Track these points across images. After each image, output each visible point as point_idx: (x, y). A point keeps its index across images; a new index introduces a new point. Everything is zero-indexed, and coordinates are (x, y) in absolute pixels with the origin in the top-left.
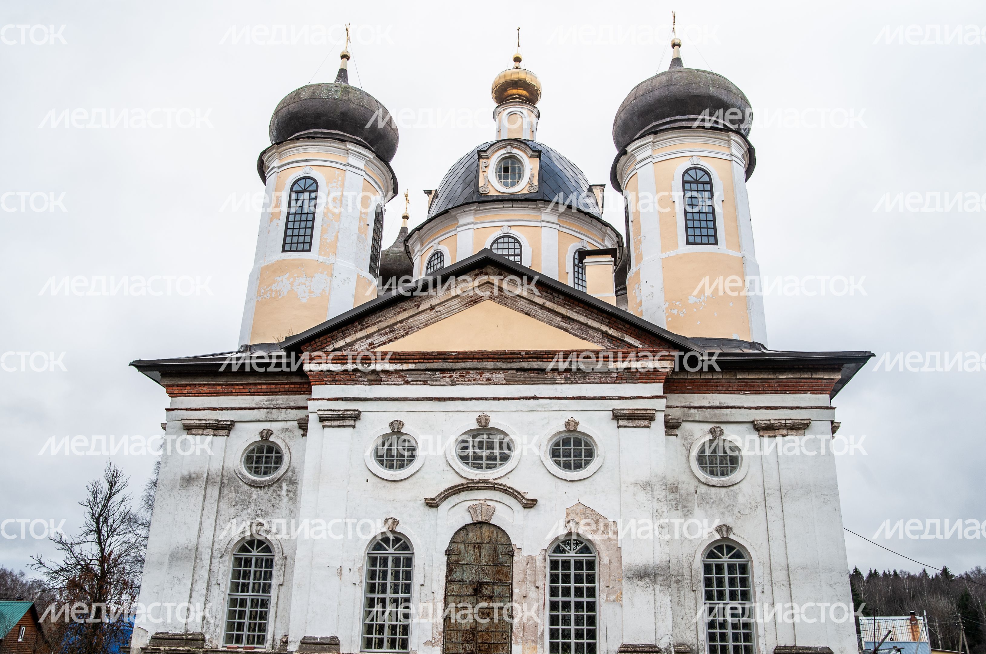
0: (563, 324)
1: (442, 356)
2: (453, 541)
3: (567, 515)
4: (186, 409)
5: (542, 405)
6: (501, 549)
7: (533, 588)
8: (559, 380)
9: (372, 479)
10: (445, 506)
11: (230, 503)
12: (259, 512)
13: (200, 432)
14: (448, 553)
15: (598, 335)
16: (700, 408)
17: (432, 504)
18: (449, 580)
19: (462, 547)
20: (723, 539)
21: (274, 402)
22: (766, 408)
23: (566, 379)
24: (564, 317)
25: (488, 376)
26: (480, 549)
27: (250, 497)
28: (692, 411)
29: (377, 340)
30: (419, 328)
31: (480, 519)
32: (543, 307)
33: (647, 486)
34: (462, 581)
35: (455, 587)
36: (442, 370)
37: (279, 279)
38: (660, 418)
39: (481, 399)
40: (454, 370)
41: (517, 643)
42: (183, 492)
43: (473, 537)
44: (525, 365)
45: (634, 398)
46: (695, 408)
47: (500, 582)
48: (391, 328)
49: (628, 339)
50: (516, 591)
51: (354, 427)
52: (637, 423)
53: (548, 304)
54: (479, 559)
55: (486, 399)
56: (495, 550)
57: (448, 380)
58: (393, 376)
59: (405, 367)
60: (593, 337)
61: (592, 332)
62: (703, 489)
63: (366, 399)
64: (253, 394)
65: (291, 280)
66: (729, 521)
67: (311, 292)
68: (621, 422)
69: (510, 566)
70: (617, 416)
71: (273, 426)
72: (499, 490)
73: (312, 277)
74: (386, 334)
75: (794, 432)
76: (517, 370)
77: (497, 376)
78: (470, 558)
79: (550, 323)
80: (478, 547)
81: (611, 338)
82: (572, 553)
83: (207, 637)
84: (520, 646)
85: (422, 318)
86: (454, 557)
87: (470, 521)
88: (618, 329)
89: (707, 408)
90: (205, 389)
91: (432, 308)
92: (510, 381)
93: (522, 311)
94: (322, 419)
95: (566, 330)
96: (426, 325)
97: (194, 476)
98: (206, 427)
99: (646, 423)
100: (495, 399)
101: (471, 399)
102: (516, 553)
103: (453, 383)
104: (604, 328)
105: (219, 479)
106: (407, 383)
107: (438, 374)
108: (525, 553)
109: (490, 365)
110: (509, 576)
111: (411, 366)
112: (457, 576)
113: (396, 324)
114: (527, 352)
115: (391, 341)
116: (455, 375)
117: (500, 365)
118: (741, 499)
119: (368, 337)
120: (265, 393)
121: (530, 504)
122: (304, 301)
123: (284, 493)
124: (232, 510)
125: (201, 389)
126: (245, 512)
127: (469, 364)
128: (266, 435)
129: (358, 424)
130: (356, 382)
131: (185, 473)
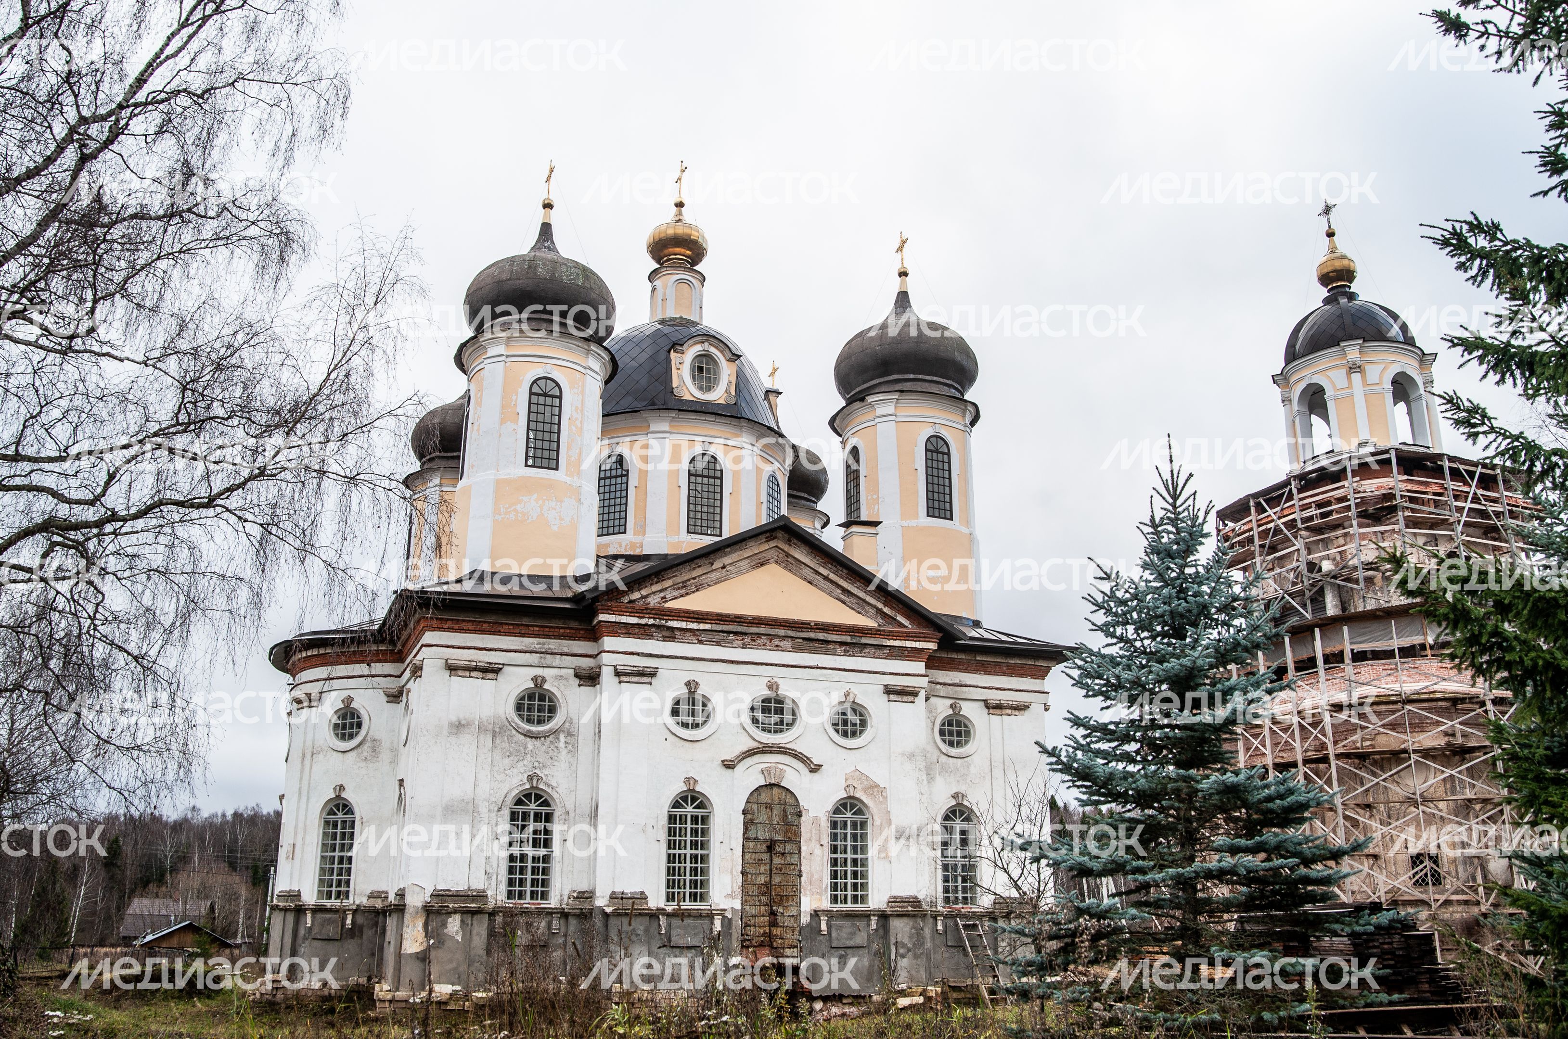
0: (842, 597)
1: (738, 619)
2: (747, 802)
3: (846, 780)
4: (448, 647)
5: (825, 675)
6: (790, 810)
7: (818, 846)
8: (839, 652)
9: (671, 738)
10: (740, 767)
11: (504, 754)
12: (536, 764)
13: (467, 674)
14: (744, 812)
15: (872, 611)
16: (945, 684)
17: (729, 765)
18: (746, 838)
19: (755, 807)
20: (958, 804)
21: (546, 646)
22: (997, 689)
23: (845, 651)
24: (845, 591)
25: (777, 642)
26: (771, 809)
27: (526, 748)
28: (938, 686)
29: (670, 594)
30: (709, 586)
31: (773, 782)
32: (826, 578)
33: (911, 756)
34: (756, 838)
35: (751, 845)
36: (736, 633)
37: (525, 499)
38: (922, 694)
39: (771, 665)
40: (746, 634)
41: (805, 895)
42: (453, 739)
43: (765, 797)
44: (812, 635)
45: (903, 675)
46: (941, 684)
47: (790, 841)
48: (684, 584)
49: (900, 618)
50: (803, 848)
51: (651, 684)
52: (905, 698)
53: (832, 576)
54: (770, 818)
55: (776, 665)
56: (785, 811)
57: (740, 643)
58: (688, 634)
59: (702, 626)
60: (867, 612)
61: (867, 608)
62: (944, 759)
63: (662, 656)
64: (523, 635)
65: (540, 502)
66: (962, 789)
67: (561, 519)
68: (892, 697)
69: (799, 826)
70: (889, 691)
71: (547, 673)
72: (790, 754)
73: (562, 501)
74: (679, 589)
75: (1016, 712)
76: (804, 639)
77: (786, 643)
78: (762, 817)
79: (830, 594)
80: (769, 807)
81: (884, 615)
82: (849, 815)
83: (489, 893)
84: (808, 898)
85: (714, 576)
86: (749, 816)
87: (764, 783)
88: (892, 608)
89: (950, 685)
90: (470, 626)
91: (724, 567)
92: (796, 649)
93: (805, 579)
94: (618, 674)
95: (844, 603)
96: (716, 584)
97: (463, 722)
98: (476, 669)
99: (911, 698)
100: (784, 666)
101: (762, 664)
102: (804, 813)
103: (744, 647)
104: (880, 606)
105: (491, 727)
106: (700, 642)
107: (731, 637)
108: (811, 814)
109: (782, 632)
110: (798, 834)
111: (707, 627)
112: (752, 834)
113: (689, 580)
114: (817, 624)
115: (682, 596)
116: (747, 639)
117: (790, 633)
118: (973, 769)
119: (661, 591)
120: (536, 636)
121: (815, 769)
122: (555, 528)
123: (562, 744)
124: (507, 761)
125: (464, 625)
126: (521, 763)
127: (762, 630)
128: (538, 682)
129: (654, 681)
130: (650, 637)
131: (454, 719)
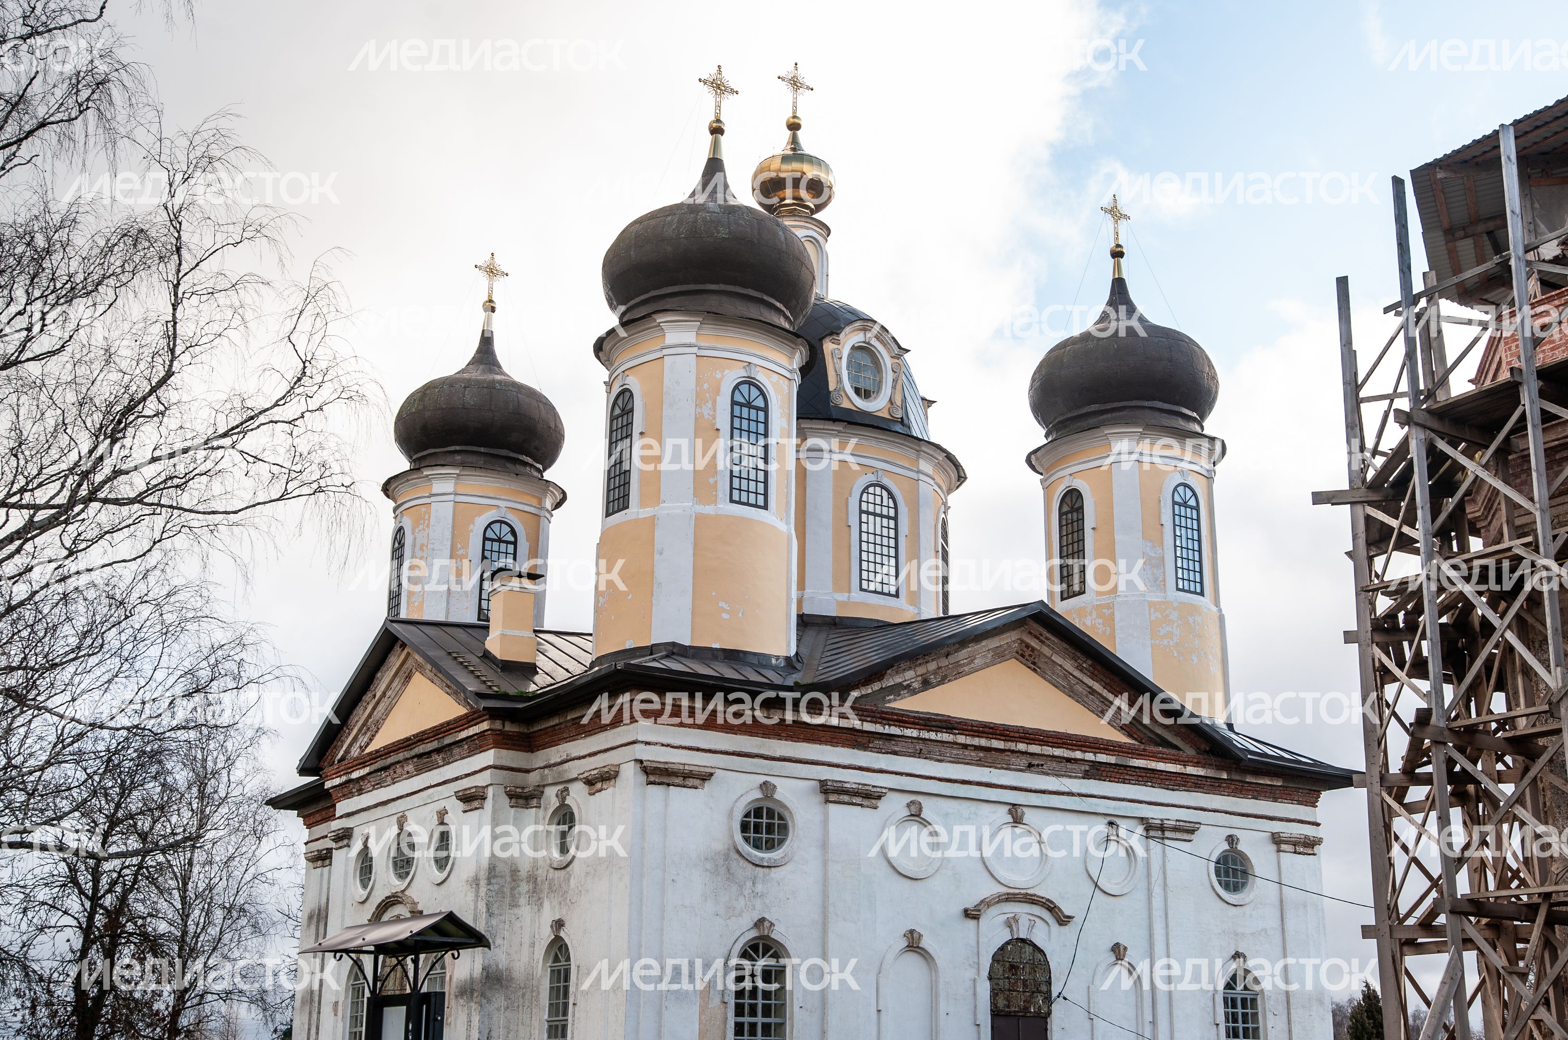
8: (441, 763)
20: (557, 938)
25: (406, 768)
29: (362, 740)
30: (384, 720)
33: (475, 882)
36: (385, 769)
39: (401, 797)
40: (389, 767)
48: (367, 726)
51: (348, 846)
58: (365, 781)
59: (367, 770)
62: (551, 874)
63: (355, 812)
66: (564, 912)
68: (466, 806)
74: (365, 733)
77: (411, 766)
85: (381, 707)
91: (384, 694)
92: (419, 771)
96: (387, 715)
98: (320, 857)
100: (407, 795)
103: (392, 781)
106: (373, 787)
107: (383, 774)
113: (367, 720)
115: (371, 740)
119: (355, 739)
127: (393, 758)
129: (351, 841)
130: (350, 793)
